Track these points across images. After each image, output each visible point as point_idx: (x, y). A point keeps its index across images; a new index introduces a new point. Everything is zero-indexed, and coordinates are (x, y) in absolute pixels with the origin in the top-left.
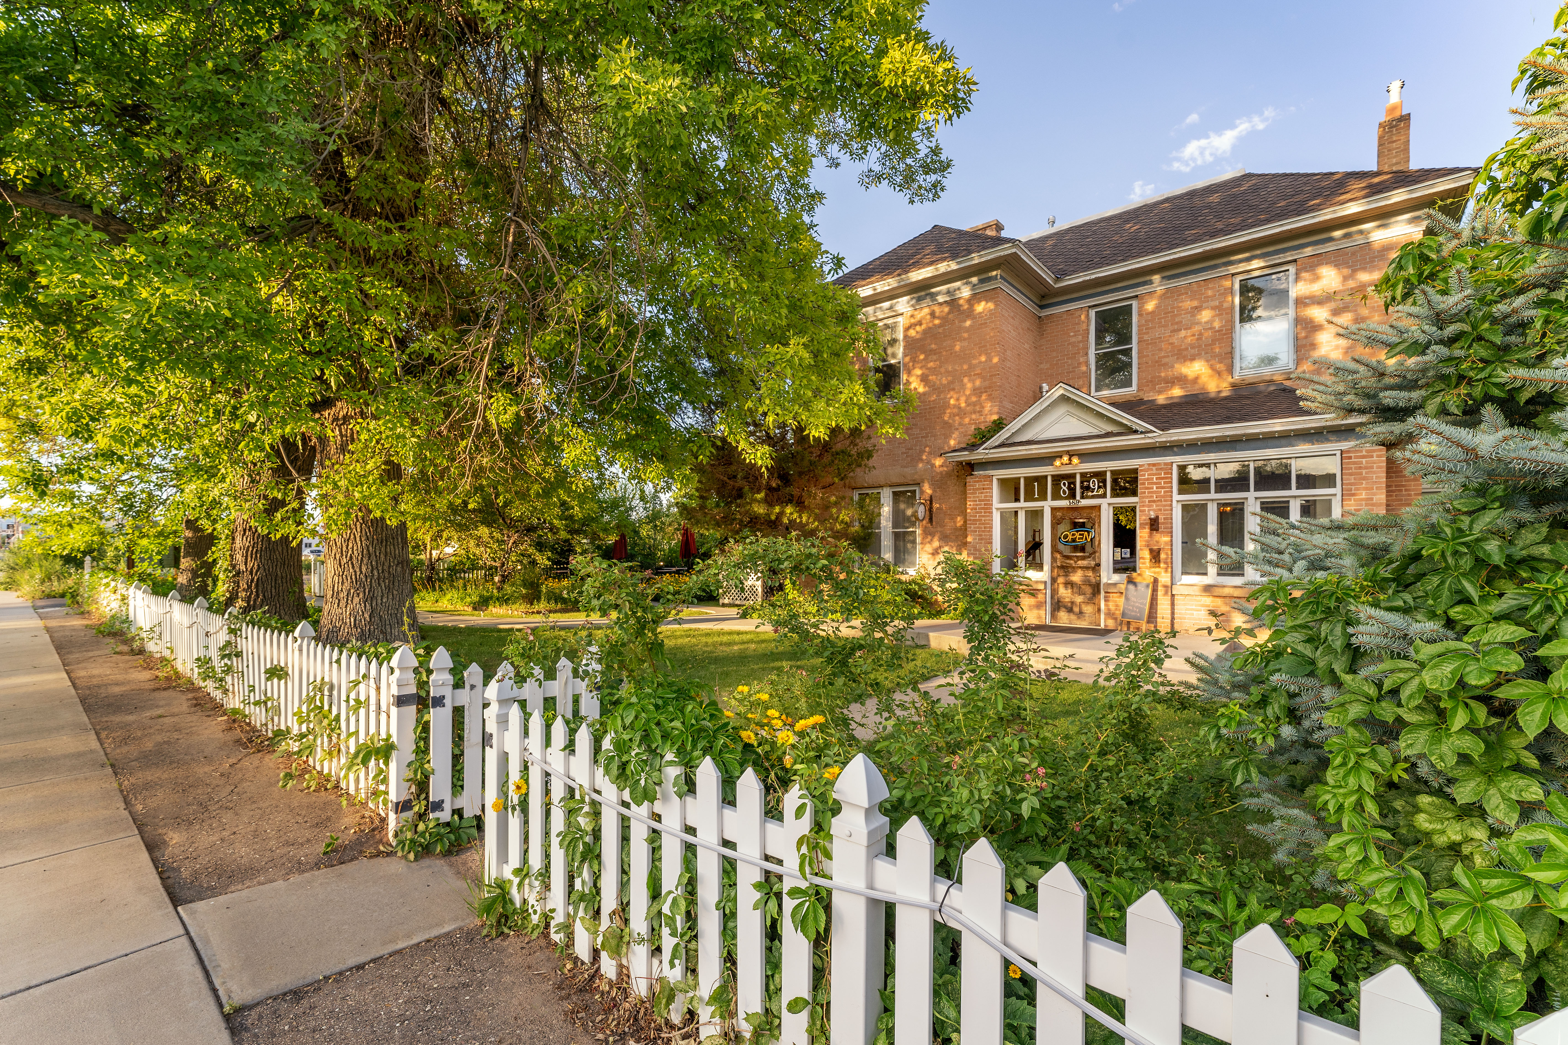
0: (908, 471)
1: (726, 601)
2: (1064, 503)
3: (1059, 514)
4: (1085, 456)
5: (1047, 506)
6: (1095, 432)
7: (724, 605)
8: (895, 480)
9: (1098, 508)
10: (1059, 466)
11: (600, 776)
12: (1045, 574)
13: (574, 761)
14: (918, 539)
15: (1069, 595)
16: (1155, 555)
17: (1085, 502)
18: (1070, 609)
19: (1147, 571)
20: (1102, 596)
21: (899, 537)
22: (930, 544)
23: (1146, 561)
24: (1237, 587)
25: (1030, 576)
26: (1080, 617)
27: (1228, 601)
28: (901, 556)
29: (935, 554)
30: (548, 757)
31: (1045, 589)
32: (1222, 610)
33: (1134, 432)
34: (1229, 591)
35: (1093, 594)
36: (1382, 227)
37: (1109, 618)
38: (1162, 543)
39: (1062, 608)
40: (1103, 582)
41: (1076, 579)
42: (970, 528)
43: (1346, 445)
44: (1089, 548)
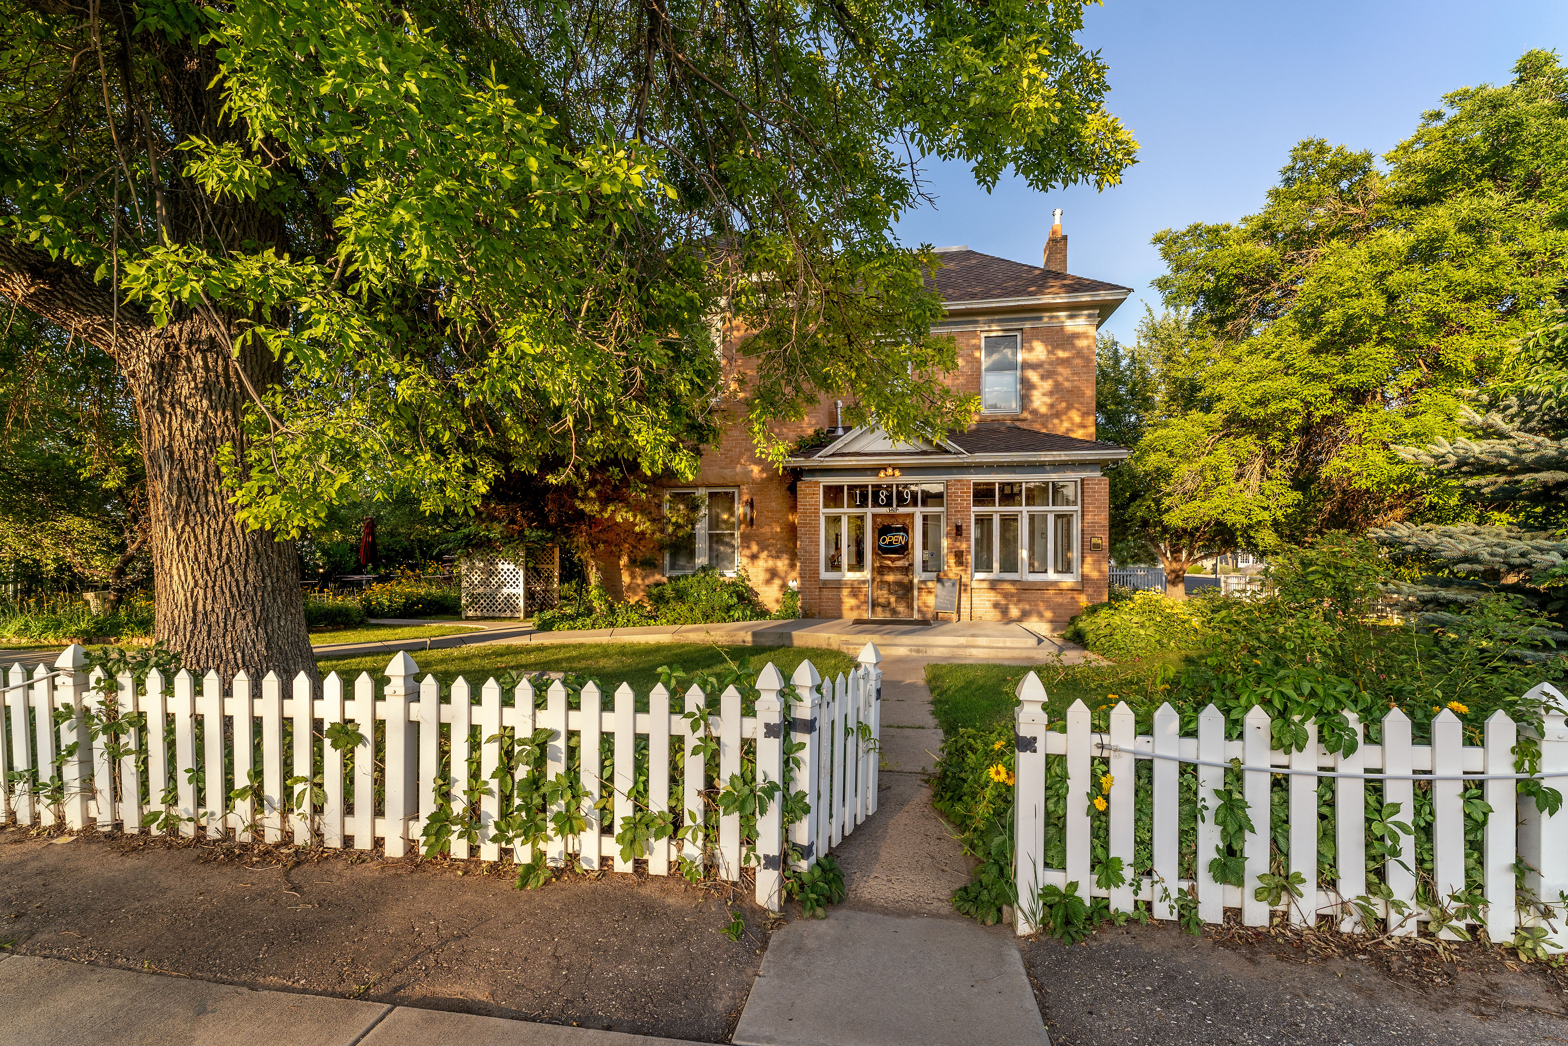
0: (727, 472)
1: (470, 614)
2: (885, 510)
3: (879, 520)
4: (906, 470)
5: (869, 511)
6: (912, 449)
7: (468, 619)
8: (713, 480)
9: (912, 516)
10: (882, 478)
11: (1235, 749)
12: (866, 574)
13: (1190, 742)
14: (737, 542)
15: (885, 592)
16: (959, 556)
17: (902, 510)
18: (886, 606)
19: (952, 569)
20: (916, 593)
21: (715, 539)
22: (748, 547)
23: (952, 561)
24: (1013, 582)
25: (851, 576)
26: (894, 612)
27: (1006, 595)
28: (717, 560)
29: (754, 557)
30: (1143, 745)
31: (867, 589)
32: (1003, 602)
33: (947, 452)
34: (1007, 587)
35: (905, 591)
36: (1071, 317)
37: (919, 611)
38: (964, 546)
39: (879, 605)
40: (916, 581)
41: (890, 578)
42: (801, 531)
43: (1084, 475)
44: (904, 550)
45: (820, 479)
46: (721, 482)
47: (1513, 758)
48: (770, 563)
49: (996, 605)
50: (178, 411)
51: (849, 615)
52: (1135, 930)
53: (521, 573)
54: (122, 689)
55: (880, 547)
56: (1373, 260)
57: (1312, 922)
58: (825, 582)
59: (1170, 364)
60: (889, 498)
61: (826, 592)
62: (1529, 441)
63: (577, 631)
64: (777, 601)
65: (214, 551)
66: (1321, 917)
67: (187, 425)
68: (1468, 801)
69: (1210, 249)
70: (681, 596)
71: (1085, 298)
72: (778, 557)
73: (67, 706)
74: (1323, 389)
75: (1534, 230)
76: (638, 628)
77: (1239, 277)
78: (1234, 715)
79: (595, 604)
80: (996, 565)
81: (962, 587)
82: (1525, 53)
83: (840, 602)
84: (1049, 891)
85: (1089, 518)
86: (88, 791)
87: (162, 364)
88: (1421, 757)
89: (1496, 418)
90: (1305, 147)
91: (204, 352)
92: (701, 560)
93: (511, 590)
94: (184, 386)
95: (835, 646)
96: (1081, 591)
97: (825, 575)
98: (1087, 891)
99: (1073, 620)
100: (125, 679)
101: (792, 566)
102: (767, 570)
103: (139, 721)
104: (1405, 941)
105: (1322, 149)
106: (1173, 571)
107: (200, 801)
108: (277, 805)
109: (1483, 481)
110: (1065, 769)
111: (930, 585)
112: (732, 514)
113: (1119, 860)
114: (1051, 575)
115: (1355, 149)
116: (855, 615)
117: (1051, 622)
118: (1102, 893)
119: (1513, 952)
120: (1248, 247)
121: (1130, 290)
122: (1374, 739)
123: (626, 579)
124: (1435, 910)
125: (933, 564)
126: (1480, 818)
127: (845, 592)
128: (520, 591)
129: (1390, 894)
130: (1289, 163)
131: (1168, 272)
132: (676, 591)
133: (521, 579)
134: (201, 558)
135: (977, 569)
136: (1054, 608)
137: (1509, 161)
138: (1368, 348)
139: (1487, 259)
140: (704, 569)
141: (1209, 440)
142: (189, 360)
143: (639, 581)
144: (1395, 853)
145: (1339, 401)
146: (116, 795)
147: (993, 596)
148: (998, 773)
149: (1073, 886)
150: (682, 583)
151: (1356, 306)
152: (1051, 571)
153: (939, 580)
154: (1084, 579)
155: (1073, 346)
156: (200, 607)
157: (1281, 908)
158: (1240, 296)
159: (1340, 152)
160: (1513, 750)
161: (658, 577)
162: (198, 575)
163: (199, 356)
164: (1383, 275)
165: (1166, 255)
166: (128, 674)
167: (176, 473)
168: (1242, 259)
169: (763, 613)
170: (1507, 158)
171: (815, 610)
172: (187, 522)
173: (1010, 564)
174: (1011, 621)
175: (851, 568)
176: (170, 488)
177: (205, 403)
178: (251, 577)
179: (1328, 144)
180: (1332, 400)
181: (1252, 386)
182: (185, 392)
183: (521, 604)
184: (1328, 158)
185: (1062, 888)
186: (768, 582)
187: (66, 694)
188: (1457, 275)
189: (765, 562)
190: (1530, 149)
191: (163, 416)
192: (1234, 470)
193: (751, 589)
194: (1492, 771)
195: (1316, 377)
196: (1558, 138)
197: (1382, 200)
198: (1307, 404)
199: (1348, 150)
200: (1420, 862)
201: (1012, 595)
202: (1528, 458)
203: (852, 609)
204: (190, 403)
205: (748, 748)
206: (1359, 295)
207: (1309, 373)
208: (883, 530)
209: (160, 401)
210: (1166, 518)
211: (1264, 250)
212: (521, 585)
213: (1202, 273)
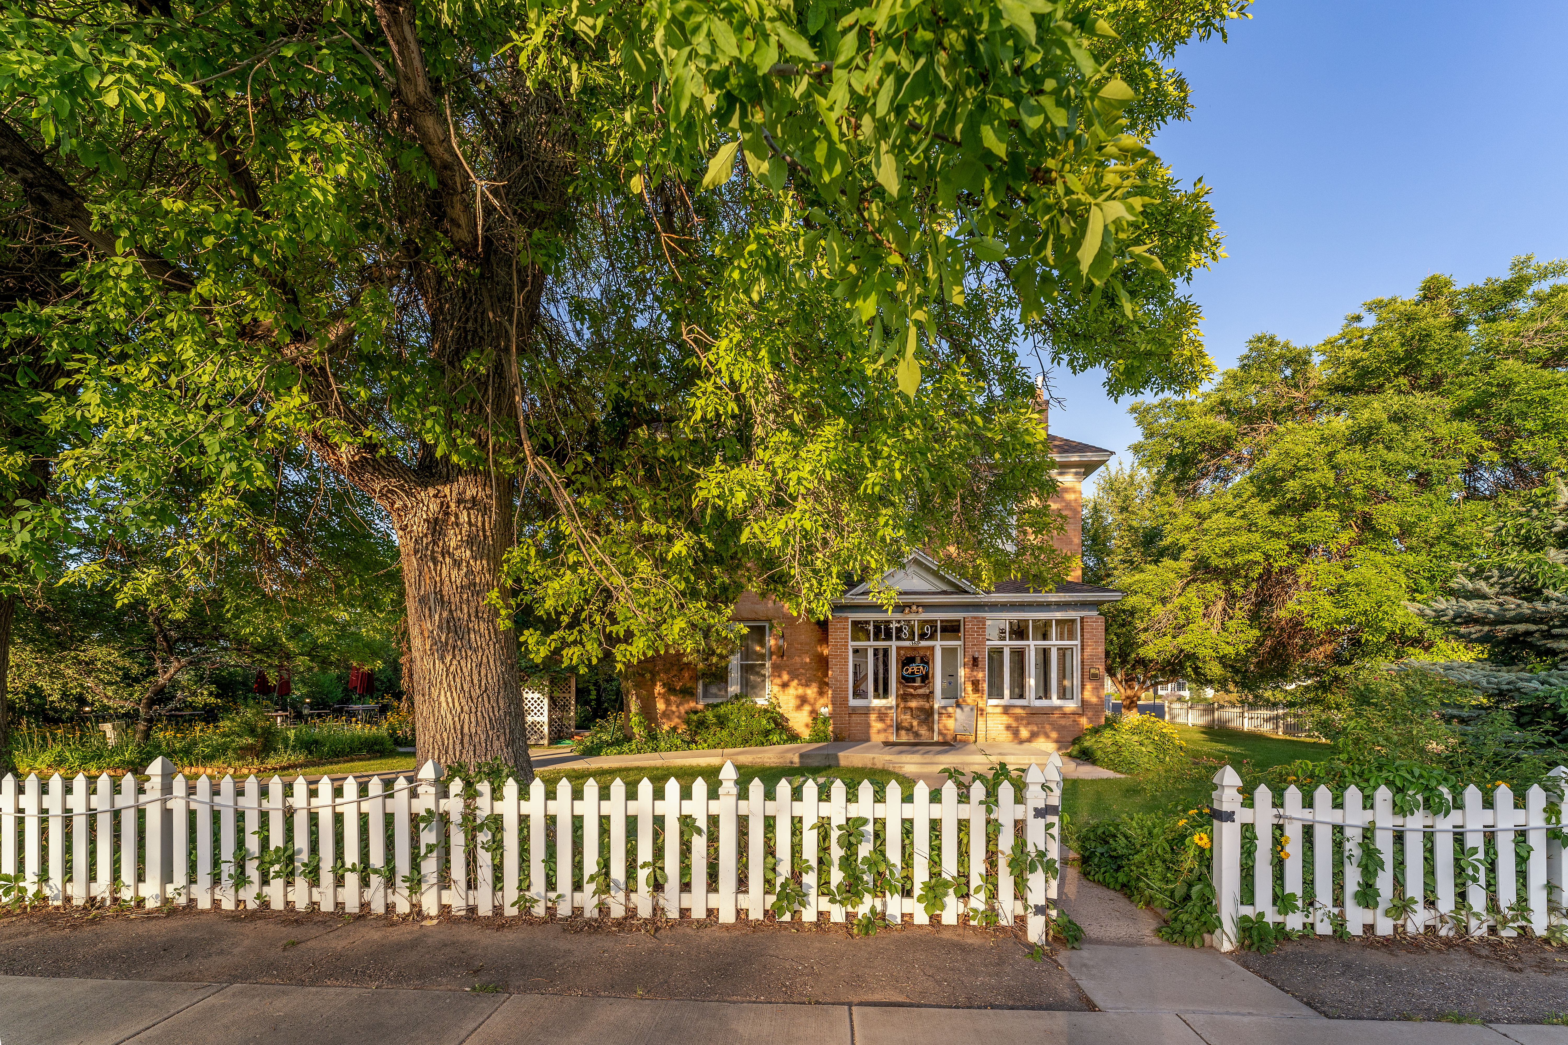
0: (759, 607)
2: (907, 644)
3: (902, 652)
4: (928, 607)
5: (893, 645)
6: (933, 589)
8: (745, 615)
9: (932, 648)
10: (906, 615)
11: (1368, 815)
12: (891, 701)
13: (1339, 812)
14: (767, 671)
15: (908, 717)
16: (976, 684)
17: (924, 643)
18: (909, 729)
19: (971, 697)
20: (936, 717)
21: (747, 669)
22: (780, 676)
23: (969, 688)
24: (1023, 707)
25: (877, 703)
26: (917, 735)
27: (1017, 718)
28: (749, 688)
29: (785, 685)
30: (1307, 815)
31: (892, 713)
32: (1014, 724)
33: (966, 592)
34: (1018, 711)
35: (927, 716)
36: (1061, 474)
37: (940, 733)
38: (980, 675)
39: (903, 728)
40: (936, 706)
41: (913, 704)
42: (832, 662)
43: (1083, 614)
44: (926, 678)
45: (849, 615)
46: (753, 616)
47: (1544, 815)
48: (801, 691)
49: (1008, 727)
50: (447, 560)
51: (877, 738)
52: (1305, 942)
53: (546, 701)
54: (481, 795)
55: (903, 677)
56: (1324, 440)
57: (1422, 930)
58: (854, 708)
59: (1125, 514)
60: (913, 633)
61: (855, 718)
62: (1512, 603)
63: (624, 756)
64: (807, 726)
65: (476, 682)
66: (1427, 927)
67: (454, 573)
68: (1517, 844)
69: (1178, 419)
70: (722, 722)
71: (1075, 458)
72: (807, 686)
73: (429, 811)
74: (1281, 544)
75: (1440, 419)
76: (680, 753)
77: (1202, 445)
78: (1367, 792)
79: (636, 730)
80: (1007, 692)
81: (981, 711)
82: (1428, 276)
83: (868, 726)
84: (1245, 919)
85: (1088, 651)
86: (444, 881)
87: (436, 520)
88: (1488, 817)
89: (1482, 585)
90: (1260, 340)
91: (468, 509)
92: (734, 689)
93: (536, 718)
94: (453, 539)
95: (879, 765)
96: (1081, 715)
97: (853, 702)
98: (1271, 917)
99: (1076, 741)
100: (484, 787)
101: (821, 693)
102: (798, 697)
103: (496, 823)
104: (1481, 938)
105: (1272, 343)
106: (1128, 698)
107: (551, 885)
108: (623, 886)
109: (1473, 630)
110: (1253, 832)
111: (950, 710)
112: (763, 645)
113: (1294, 895)
114: (1055, 701)
115: (1298, 344)
116: (882, 737)
117: (1057, 741)
118: (1280, 919)
119: (1547, 941)
120: (1210, 420)
121: (1112, 453)
122: (1459, 805)
123: (661, 706)
124: (1499, 917)
125: (952, 693)
126: (1525, 855)
127: (873, 717)
128: (545, 719)
129: (1471, 908)
130: (1246, 351)
131: (1141, 439)
132: (718, 717)
133: (546, 708)
134: (466, 688)
135: (990, 696)
136: (1059, 729)
137: (1419, 363)
138: (1318, 512)
139: (1409, 444)
140: (737, 697)
141: (1179, 583)
142: (457, 516)
143: (674, 708)
144: (1475, 880)
145: (1294, 555)
146: (471, 884)
147: (1005, 719)
148: (1201, 839)
149: (1261, 915)
150: (722, 710)
151: (1313, 478)
152: (1054, 697)
153: (958, 705)
154: (1084, 703)
155: (1063, 499)
156: (466, 730)
157: (1400, 922)
158: (1201, 461)
159: (1286, 346)
160: (1545, 810)
161: (692, 704)
162: (464, 702)
163: (465, 513)
164: (1331, 455)
165: (1140, 423)
166: (486, 783)
167: (445, 614)
168: (1206, 431)
169: (794, 737)
170: (1418, 361)
171: (845, 734)
172: (454, 657)
173: (1019, 692)
174: (1021, 742)
175: (877, 696)
176: (440, 627)
177: (468, 553)
178: (502, 705)
179: (1277, 339)
180: (1290, 553)
181: (1221, 540)
182: (453, 544)
183: (546, 731)
184: (1277, 350)
185: (1253, 917)
186: (799, 707)
187: (426, 801)
188: (1390, 457)
189: (795, 690)
190: (1435, 356)
191: (435, 564)
192: (1201, 611)
193: (782, 716)
194: (1532, 824)
195: (1277, 535)
196: (1456, 348)
197: (1320, 388)
198: (1267, 557)
199: (1292, 345)
200: (1489, 885)
201: (1022, 718)
202: (1510, 614)
203: (879, 732)
204: (457, 553)
205: (1020, 827)
206: (1314, 470)
207: (1271, 532)
208: (906, 661)
209: (433, 551)
210: (1141, 651)
211: (1224, 425)
212: (546, 713)
213: (1170, 440)
